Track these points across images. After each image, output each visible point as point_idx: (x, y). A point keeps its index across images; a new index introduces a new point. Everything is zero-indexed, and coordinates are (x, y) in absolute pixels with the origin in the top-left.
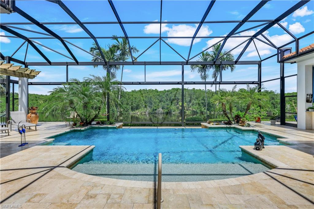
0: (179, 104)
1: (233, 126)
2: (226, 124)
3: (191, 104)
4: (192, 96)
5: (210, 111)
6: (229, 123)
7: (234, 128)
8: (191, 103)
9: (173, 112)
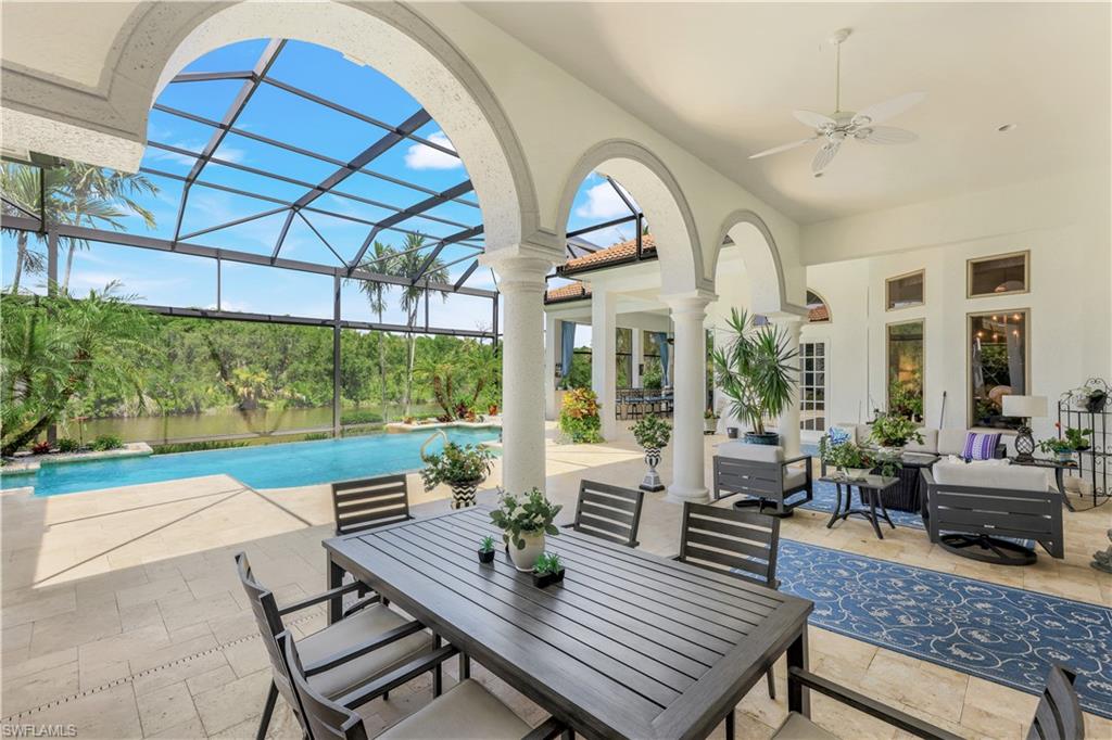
0: (238, 377)
1: (455, 423)
2: (441, 420)
3: (284, 376)
4: (290, 346)
5: (356, 400)
6: (447, 419)
7: (458, 427)
8: (285, 373)
9: (209, 407)
